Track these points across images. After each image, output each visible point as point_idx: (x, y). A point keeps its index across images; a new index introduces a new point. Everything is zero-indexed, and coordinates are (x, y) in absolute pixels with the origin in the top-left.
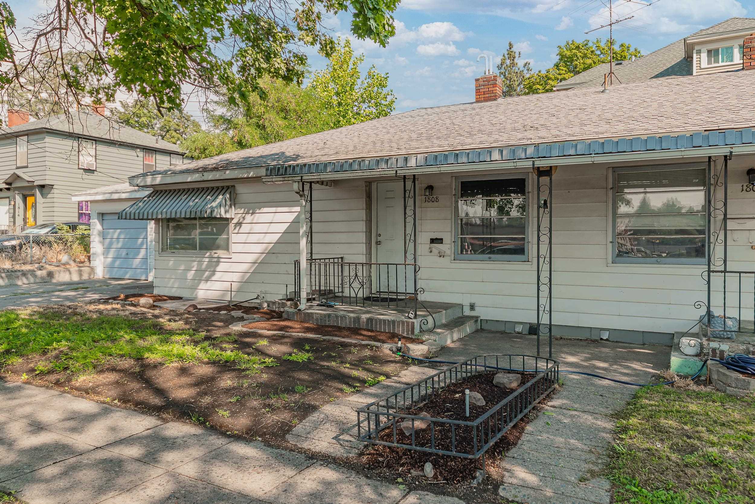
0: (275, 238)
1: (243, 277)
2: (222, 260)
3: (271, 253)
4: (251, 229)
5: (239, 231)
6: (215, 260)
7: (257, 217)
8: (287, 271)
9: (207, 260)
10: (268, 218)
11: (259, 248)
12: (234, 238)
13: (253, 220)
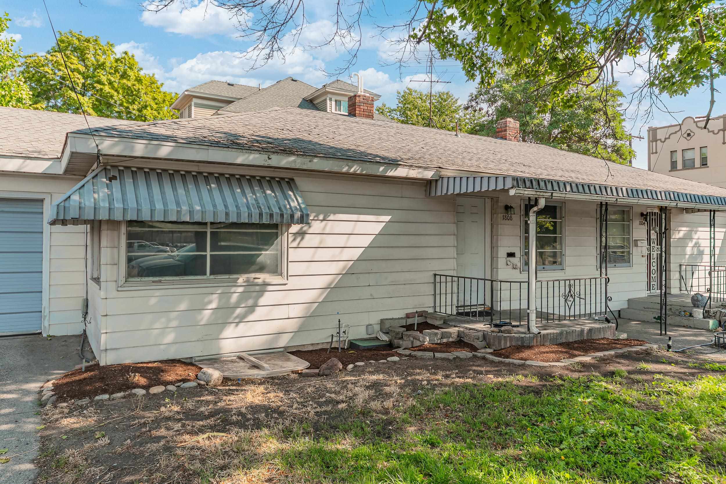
0: (356, 254)
1: (308, 309)
2: (270, 288)
3: (349, 273)
4: (321, 242)
5: (299, 244)
6: (257, 288)
7: (330, 227)
8: (371, 295)
9: (241, 289)
10: (347, 227)
11: (335, 268)
12: (293, 255)
13: (324, 228)
